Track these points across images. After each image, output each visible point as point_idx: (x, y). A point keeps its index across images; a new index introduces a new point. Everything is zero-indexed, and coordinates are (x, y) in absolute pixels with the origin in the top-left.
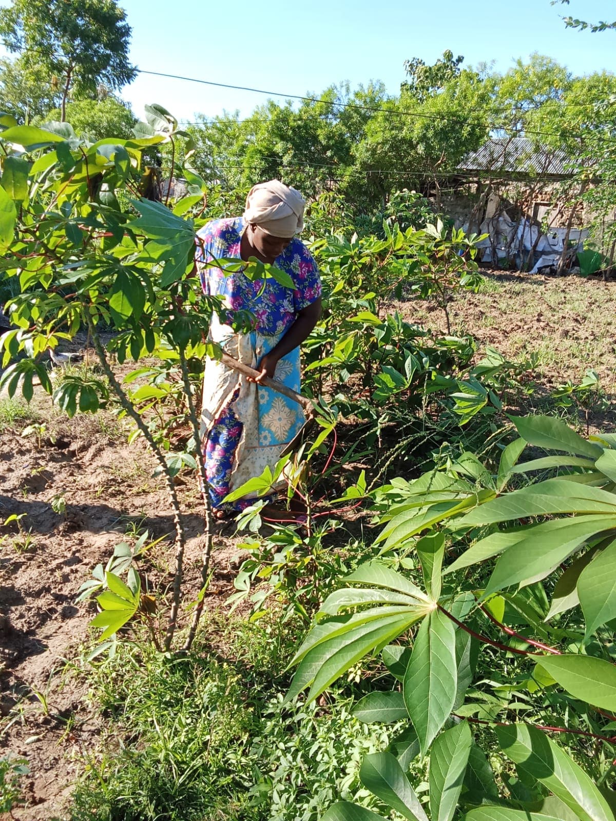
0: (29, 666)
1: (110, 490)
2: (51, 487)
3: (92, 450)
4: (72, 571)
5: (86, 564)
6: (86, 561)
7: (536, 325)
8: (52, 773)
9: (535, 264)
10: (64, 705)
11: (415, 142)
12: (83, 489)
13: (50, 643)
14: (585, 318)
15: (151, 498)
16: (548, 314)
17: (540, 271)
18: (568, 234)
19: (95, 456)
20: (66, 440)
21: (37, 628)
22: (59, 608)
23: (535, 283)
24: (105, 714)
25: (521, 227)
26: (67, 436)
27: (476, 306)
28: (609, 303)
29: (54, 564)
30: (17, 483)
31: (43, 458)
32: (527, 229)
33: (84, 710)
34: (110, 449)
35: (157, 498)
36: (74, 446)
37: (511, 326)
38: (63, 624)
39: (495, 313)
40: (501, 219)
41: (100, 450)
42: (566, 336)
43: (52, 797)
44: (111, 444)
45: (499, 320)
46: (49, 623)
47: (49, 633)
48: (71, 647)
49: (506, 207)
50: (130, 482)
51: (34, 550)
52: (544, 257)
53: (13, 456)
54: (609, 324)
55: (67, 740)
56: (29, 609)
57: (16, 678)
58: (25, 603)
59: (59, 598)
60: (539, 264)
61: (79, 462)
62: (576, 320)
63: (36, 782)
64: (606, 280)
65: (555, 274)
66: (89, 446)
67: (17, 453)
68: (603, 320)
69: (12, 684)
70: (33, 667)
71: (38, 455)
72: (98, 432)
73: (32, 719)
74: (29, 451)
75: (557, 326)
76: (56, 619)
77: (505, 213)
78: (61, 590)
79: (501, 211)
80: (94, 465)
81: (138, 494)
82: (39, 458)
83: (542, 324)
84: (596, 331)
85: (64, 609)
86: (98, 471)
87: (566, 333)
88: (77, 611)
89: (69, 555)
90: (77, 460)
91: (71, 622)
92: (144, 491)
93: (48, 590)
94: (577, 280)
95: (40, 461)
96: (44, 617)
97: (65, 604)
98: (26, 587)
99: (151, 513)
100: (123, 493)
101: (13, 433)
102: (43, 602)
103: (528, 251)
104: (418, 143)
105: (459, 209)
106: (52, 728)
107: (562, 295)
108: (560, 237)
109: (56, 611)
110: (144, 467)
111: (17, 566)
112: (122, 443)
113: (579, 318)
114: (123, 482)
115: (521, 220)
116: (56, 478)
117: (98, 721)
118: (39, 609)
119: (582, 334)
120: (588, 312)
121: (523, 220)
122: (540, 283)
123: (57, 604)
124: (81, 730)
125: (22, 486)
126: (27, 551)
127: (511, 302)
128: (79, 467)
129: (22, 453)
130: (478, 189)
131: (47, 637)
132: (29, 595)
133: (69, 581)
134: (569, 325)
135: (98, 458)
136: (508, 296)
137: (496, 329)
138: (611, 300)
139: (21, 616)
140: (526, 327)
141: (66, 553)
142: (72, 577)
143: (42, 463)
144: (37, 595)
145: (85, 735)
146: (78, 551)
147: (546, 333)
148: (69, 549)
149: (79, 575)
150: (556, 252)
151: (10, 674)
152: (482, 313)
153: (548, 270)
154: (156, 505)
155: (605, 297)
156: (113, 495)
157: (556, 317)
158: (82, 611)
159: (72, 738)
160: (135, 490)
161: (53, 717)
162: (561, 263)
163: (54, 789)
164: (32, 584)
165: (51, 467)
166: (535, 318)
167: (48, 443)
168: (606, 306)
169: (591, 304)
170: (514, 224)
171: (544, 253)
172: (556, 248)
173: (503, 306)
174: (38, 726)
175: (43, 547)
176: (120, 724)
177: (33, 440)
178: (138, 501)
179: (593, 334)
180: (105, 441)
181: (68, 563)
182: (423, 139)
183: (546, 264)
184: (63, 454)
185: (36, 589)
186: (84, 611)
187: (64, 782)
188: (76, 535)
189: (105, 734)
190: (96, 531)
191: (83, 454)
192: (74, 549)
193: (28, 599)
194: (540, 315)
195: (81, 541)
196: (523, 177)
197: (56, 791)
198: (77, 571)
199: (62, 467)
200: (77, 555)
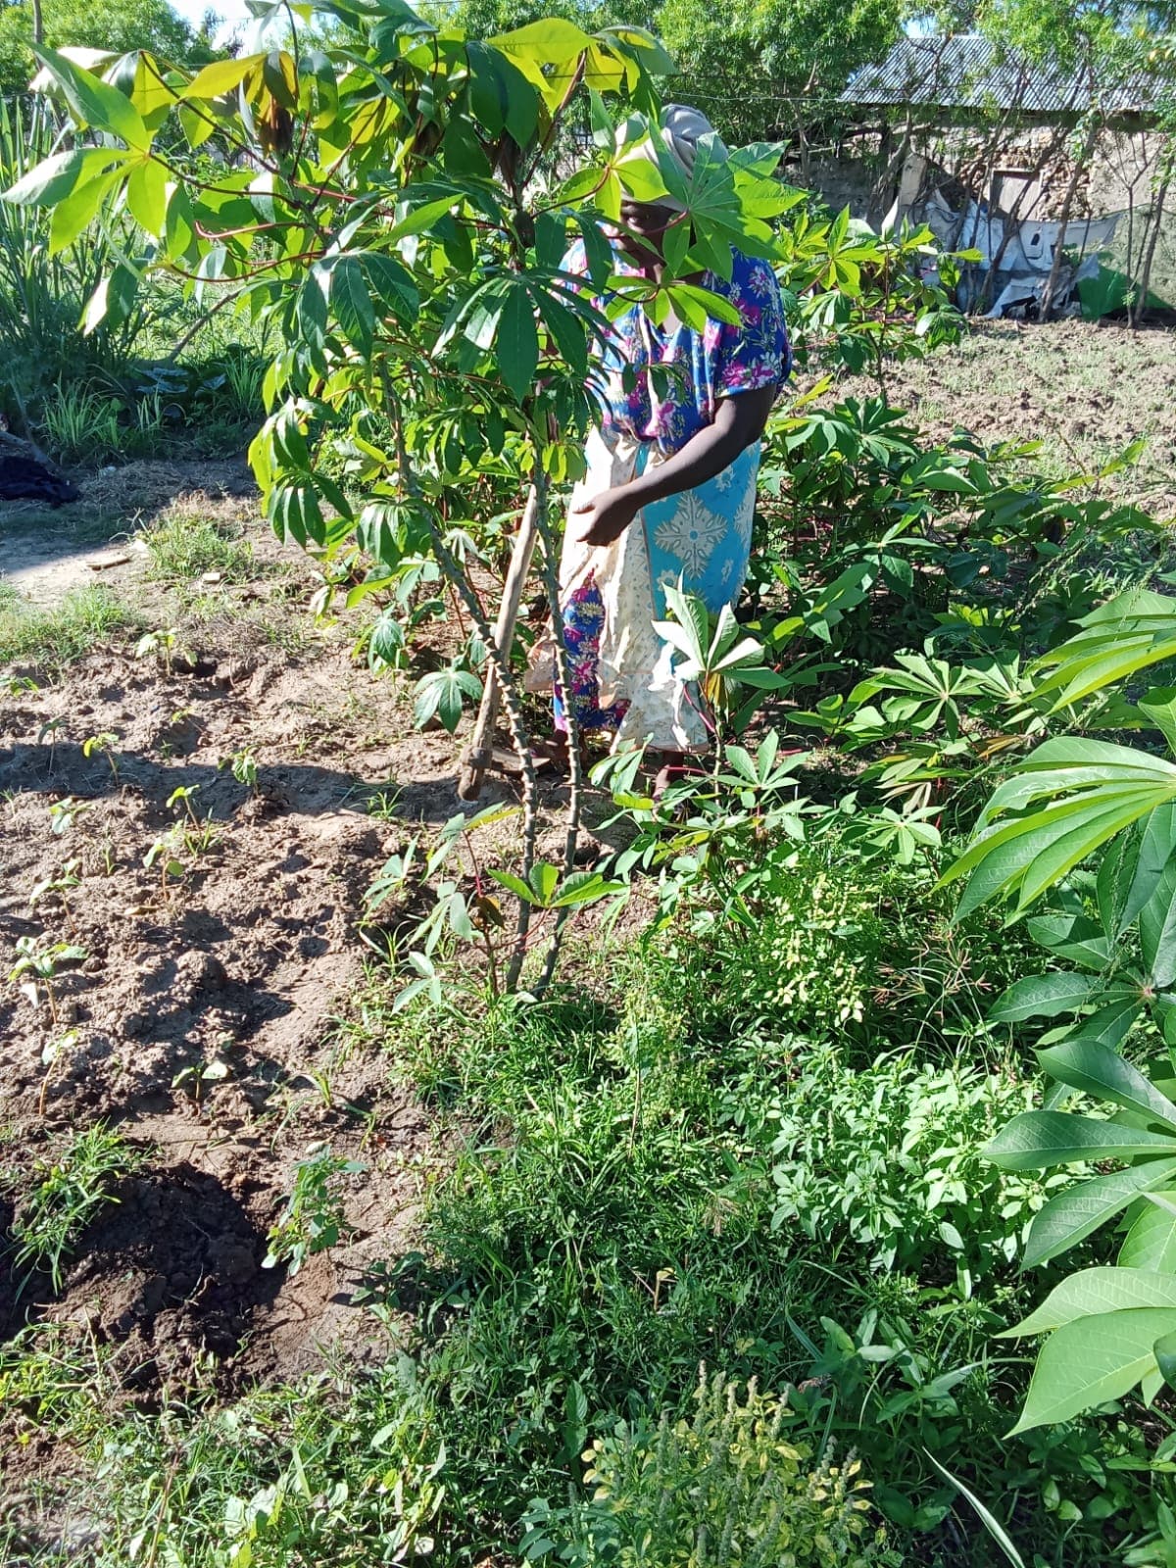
0: (271, 1035)
1: (318, 743)
2: (209, 744)
3: (259, 676)
4: (300, 879)
5: (322, 867)
6: (317, 862)
7: (1022, 415)
8: (366, 1195)
9: (996, 298)
10: (354, 1090)
11: (754, 45)
12: (268, 744)
13: (295, 997)
14: (1111, 400)
15: (393, 753)
16: (1039, 393)
17: (1006, 313)
18: (1062, 233)
19: (266, 686)
20: (207, 660)
21: (265, 974)
22: (294, 941)
23: (1002, 335)
24: (428, 1100)
25: (970, 224)
26: (209, 654)
27: (901, 382)
28: (1150, 370)
29: (262, 870)
30: (148, 740)
31: (180, 693)
32: (982, 224)
33: (387, 1096)
34: (291, 671)
35: (405, 754)
36: (225, 671)
37: (977, 418)
38: (308, 967)
39: (940, 395)
40: (930, 205)
41: (275, 675)
42: (1082, 433)
43: (379, 1229)
44: (293, 663)
45: (950, 409)
46: (282, 966)
47: (288, 983)
48: (338, 1000)
49: (938, 181)
50: (347, 728)
51: (219, 849)
52: (1014, 282)
53: (122, 692)
54: (1159, 409)
55: (372, 1145)
56: (245, 945)
57: (256, 1054)
58: (231, 936)
59: (290, 926)
60: (1004, 298)
61: (241, 698)
62: (1095, 404)
63: (346, 1208)
64: (1135, 326)
65: (1037, 317)
66: (253, 668)
67: (131, 686)
68: (1146, 403)
69: (251, 1064)
70: (279, 1037)
71: (170, 689)
72: (261, 643)
73: (305, 1115)
74: (150, 682)
75: (1060, 417)
76: (292, 959)
77: (937, 193)
78: (287, 911)
79: (931, 189)
80: (269, 702)
81: (368, 748)
82: (172, 694)
83: (1033, 413)
84: (1136, 422)
85: (303, 942)
86: (284, 712)
87: (1080, 429)
88: (327, 944)
89: (284, 854)
90: (236, 695)
91: (320, 964)
92: (377, 742)
93: (266, 913)
94: (1080, 327)
95: (174, 699)
96: (274, 957)
97: (301, 935)
98: (226, 909)
99: (404, 779)
100: (342, 748)
101: (109, 652)
102: (263, 933)
103: (984, 272)
104: (761, 47)
105: (846, 189)
106: (343, 1128)
107: (1058, 357)
108: (1047, 240)
109: (290, 948)
110: (363, 701)
111: (199, 878)
112: (312, 661)
113: (1099, 399)
114: (336, 728)
115: (968, 208)
116: (210, 727)
117: (416, 1112)
118: (260, 943)
119: (1110, 428)
120: (1113, 387)
121: (974, 208)
122: (1013, 336)
123: (289, 935)
124: (390, 1127)
125: (156, 744)
126: (207, 852)
127: (966, 373)
128: (244, 707)
129: (138, 686)
130: (884, 144)
131: (287, 989)
132: (236, 922)
133: (298, 896)
134: (1084, 413)
135: (273, 689)
136: (957, 361)
137: (946, 425)
138: (1151, 364)
139: (234, 958)
140: (1003, 419)
141: (276, 852)
142: (302, 888)
143: (180, 702)
144: (250, 921)
145: (400, 1135)
146: (298, 846)
147: (1042, 430)
148: (279, 844)
149: (313, 885)
150: (1039, 273)
151: (244, 1050)
152: (916, 396)
153: (1022, 309)
154: (408, 765)
155: (1138, 359)
156: (327, 751)
157: (1056, 399)
158: (336, 944)
159: (381, 1140)
160: (360, 741)
161: (339, 1110)
162: (1047, 292)
163: (378, 1216)
164: (236, 904)
165: (195, 708)
166: (1019, 402)
167: (181, 666)
168: (1144, 374)
169: (1117, 372)
170: (956, 215)
171: (1014, 274)
172: (1037, 264)
173: (952, 381)
174: (317, 1125)
175: (233, 845)
176: (457, 1112)
177: (152, 660)
178: (374, 760)
179: (1130, 428)
180: (281, 659)
181: (286, 867)
182: (773, 36)
183: (1019, 298)
184: (209, 685)
185: (246, 912)
186: (339, 943)
187: (392, 1203)
188: (280, 821)
189: (436, 1129)
190: (316, 812)
191: (244, 684)
192: (287, 844)
193: (236, 930)
194: (1026, 395)
195: (295, 832)
196: (972, 117)
197: (384, 1219)
198: (308, 880)
199: (216, 709)
200: (299, 852)
